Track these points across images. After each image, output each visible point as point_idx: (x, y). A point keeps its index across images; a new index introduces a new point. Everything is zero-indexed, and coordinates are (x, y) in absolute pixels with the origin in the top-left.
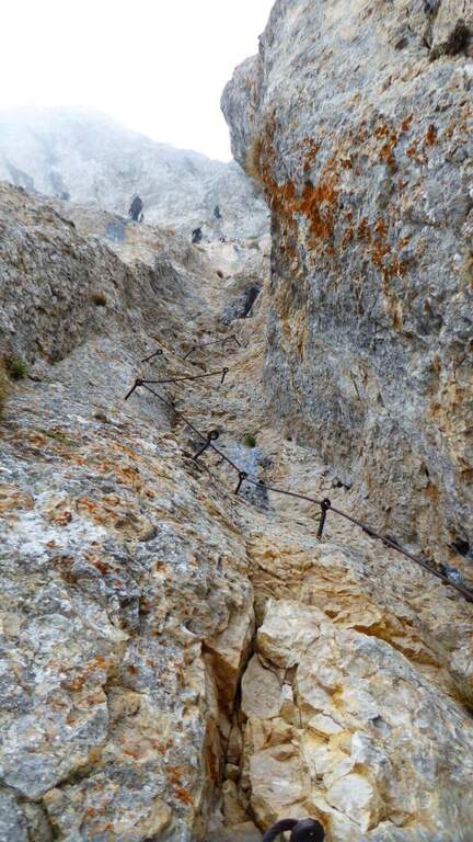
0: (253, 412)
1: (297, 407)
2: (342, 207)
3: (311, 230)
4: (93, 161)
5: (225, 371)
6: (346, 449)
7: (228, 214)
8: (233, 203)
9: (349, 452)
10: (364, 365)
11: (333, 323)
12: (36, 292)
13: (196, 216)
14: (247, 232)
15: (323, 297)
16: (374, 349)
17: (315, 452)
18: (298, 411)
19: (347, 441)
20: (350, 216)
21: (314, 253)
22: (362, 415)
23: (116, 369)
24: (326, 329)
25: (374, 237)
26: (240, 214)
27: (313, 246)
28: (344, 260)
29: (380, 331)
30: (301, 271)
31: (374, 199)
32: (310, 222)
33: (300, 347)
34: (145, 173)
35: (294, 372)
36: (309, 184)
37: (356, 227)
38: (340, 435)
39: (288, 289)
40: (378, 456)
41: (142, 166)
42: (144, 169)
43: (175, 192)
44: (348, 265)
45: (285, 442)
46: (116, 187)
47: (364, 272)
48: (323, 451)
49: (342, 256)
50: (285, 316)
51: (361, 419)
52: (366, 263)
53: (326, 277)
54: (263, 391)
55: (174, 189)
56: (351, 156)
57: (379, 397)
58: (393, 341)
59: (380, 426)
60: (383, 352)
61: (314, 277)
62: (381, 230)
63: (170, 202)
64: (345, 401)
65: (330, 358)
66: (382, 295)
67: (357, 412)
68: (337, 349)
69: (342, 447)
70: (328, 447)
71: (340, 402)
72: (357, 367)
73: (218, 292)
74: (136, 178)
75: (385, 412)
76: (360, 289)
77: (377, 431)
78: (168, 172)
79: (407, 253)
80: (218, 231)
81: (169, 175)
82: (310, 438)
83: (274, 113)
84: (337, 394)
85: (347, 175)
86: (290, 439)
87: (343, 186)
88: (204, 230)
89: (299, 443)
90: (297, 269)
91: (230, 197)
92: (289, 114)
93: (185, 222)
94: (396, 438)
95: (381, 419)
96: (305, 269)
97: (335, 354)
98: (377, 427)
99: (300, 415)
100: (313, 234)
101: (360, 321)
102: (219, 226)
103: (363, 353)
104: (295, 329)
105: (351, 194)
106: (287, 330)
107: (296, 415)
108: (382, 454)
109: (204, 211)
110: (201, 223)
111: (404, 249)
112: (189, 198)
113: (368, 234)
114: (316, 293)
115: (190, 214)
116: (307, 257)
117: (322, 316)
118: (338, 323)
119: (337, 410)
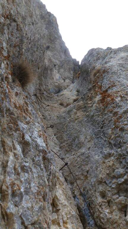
0: (50, 121)
1: (63, 130)
2: (114, 104)
3: (100, 100)
4: (47, 31)
5: (48, 106)
6: (69, 150)
7: (64, 68)
8: (67, 67)
9: (69, 151)
10: (92, 138)
11: (91, 123)
12: (35, 57)
13: (58, 62)
14: (64, 75)
15: (93, 116)
16: (98, 138)
17: (59, 143)
18: (63, 132)
19: (71, 149)
20: (114, 107)
21: (97, 105)
22: (81, 147)
23: (32, 86)
24: (88, 123)
25: (117, 117)
26: (66, 70)
27: (98, 103)
28: (105, 114)
29: (103, 136)
30: (90, 105)
31: (123, 110)
32: (101, 98)
33: (76, 119)
34: (55, 44)
35: (69, 123)
36: (107, 91)
37: (114, 111)
38: (70, 146)
39: (83, 105)
40: (79, 159)
41: (56, 42)
42: (56, 43)
43: (58, 53)
44: (106, 116)
45: (54, 135)
46: (47, 40)
47: (110, 121)
48: (62, 145)
49: (105, 113)
50: (78, 110)
51: (80, 148)
52: (111, 120)
53: (97, 113)
54: (56, 119)
55: (58, 52)
56: (123, 96)
57: (90, 148)
58: (105, 141)
59: (85, 154)
60: (100, 140)
61: (94, 110)
62: (121, 117)
63: (55, 54)
64: (78, 140)
65: (83, 129)
66: (110, 130)
67: (80, 145)
68: (87, 129)
69: (68, 149)
70: (64, 145)
71: (77, 139)
72: (89, 137)
73: (53, 84)
74: (52, 43)
75: (88, 152)
76: (105, 123)
77: (83, 154)
78: (60, 48)
79: (124, 127)
80: (59, 69)
81: (59, 49)
82: (60, 139)
83: (109, 69)
84: (78, 137)
85: (119, 99)
86: (55, 135)
87: (117, 100)
88: (57, 66)
89: (57, 138)
90: (90, 104)
91: (68, 65)
92: (112, 73)
93: (55, 61)
94: (86, 159)
95: (86, 153)
96: (92, 106)
97: (85, 129)
98: (84, 153)
99: (62, 133)
100: (100, 101)
101: (99, 129)
102: (60, 68)
103: (94, 136)
104: (78, 115)
105: (118, 103)
106: (76, 113)
107: (61, 132)
108: (80, 160)
109: (60, 63)
110: (57, 64)
111: (124, 126)
112: (59, 57)
113: (116, 115)
114: (92, 114)
115: (57, 61)
116: (95, 104)
117: (89, 119)
118: (92, 124)
119: (74, 140)
